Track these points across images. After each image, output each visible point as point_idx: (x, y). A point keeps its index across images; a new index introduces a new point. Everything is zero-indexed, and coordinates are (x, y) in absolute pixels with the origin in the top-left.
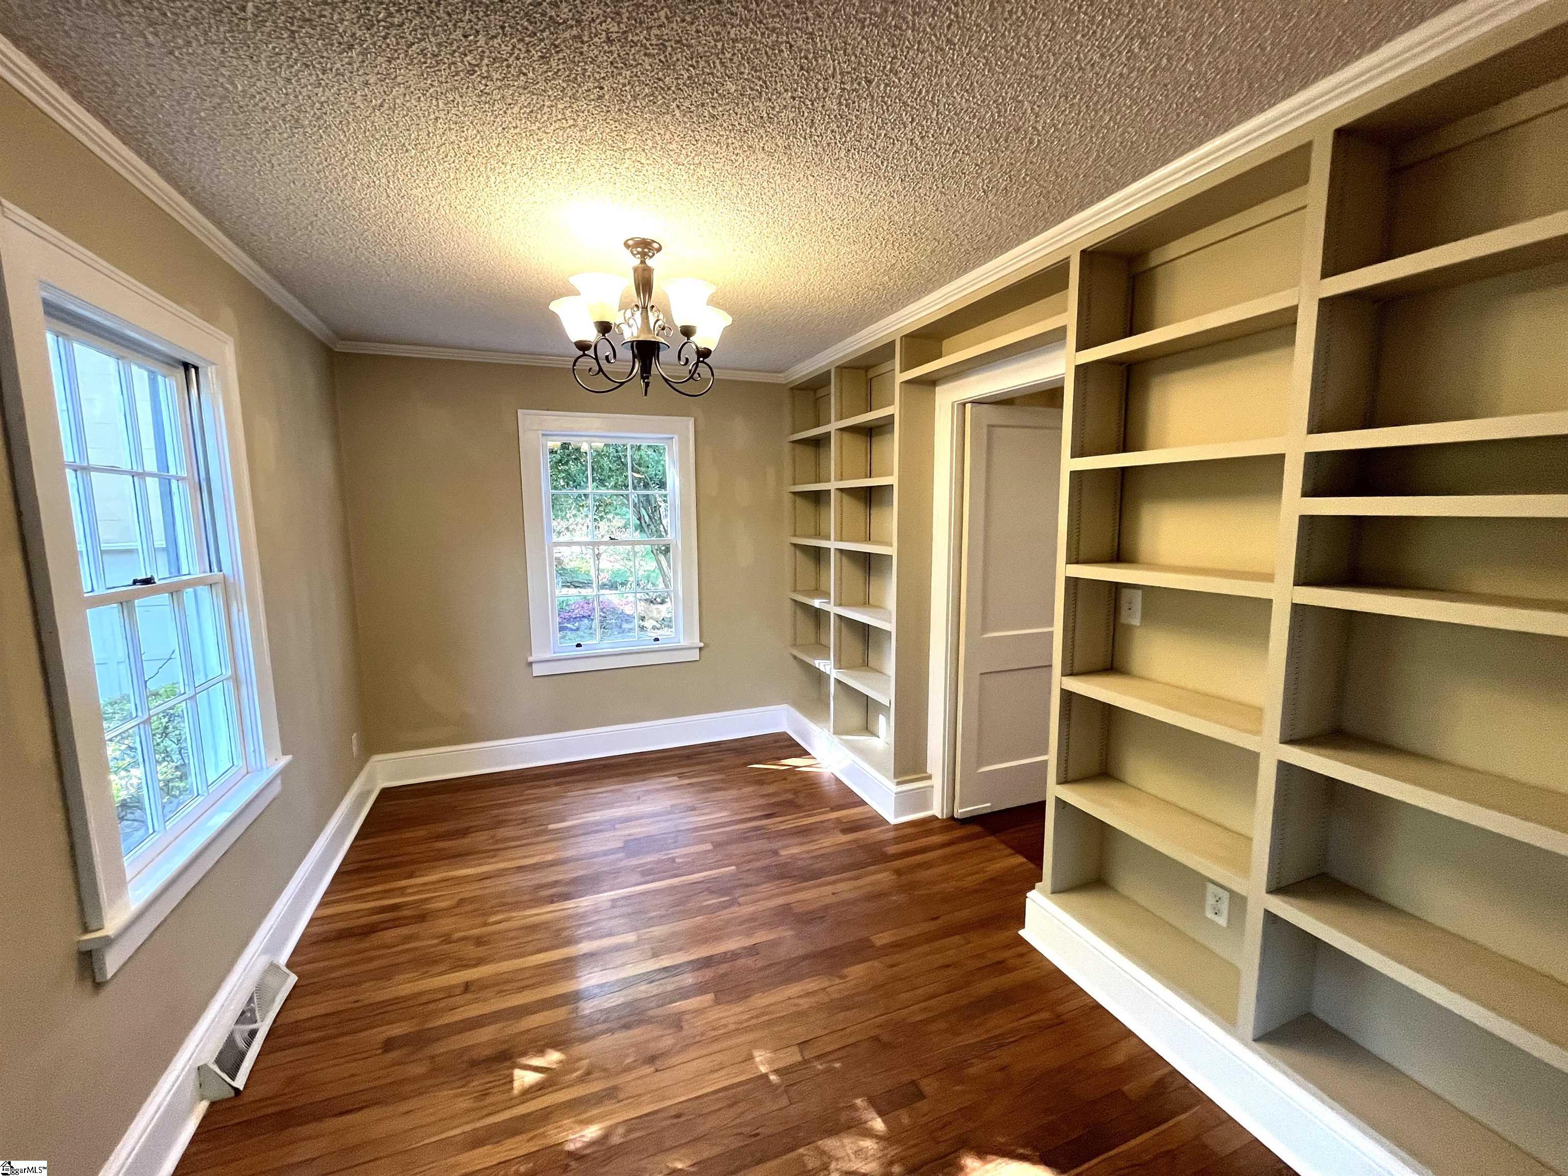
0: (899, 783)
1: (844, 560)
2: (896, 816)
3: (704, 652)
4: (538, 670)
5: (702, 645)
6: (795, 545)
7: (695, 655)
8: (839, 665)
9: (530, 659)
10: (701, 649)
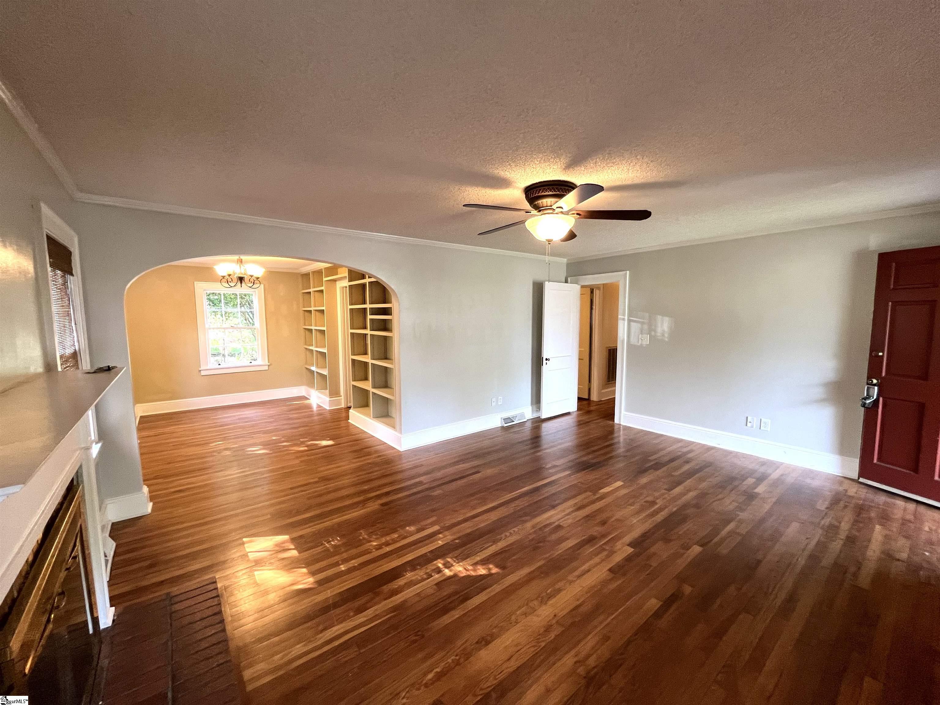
0: (330, 398)
1: (318, 333)
2: (330, 407)
3: (270, 367)
4: (203, 373)
5: (269, 364)
6: (305, 329)
7: (266, 368)
8: (317, 366)
9: (200, 369)
10: (269, 366)
